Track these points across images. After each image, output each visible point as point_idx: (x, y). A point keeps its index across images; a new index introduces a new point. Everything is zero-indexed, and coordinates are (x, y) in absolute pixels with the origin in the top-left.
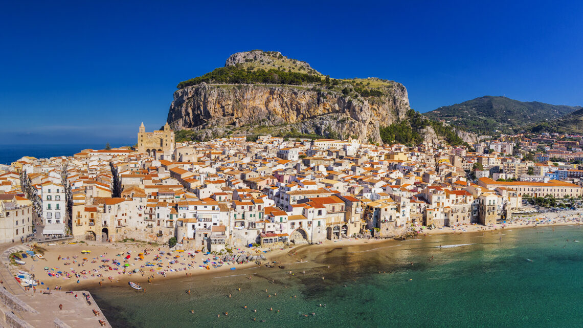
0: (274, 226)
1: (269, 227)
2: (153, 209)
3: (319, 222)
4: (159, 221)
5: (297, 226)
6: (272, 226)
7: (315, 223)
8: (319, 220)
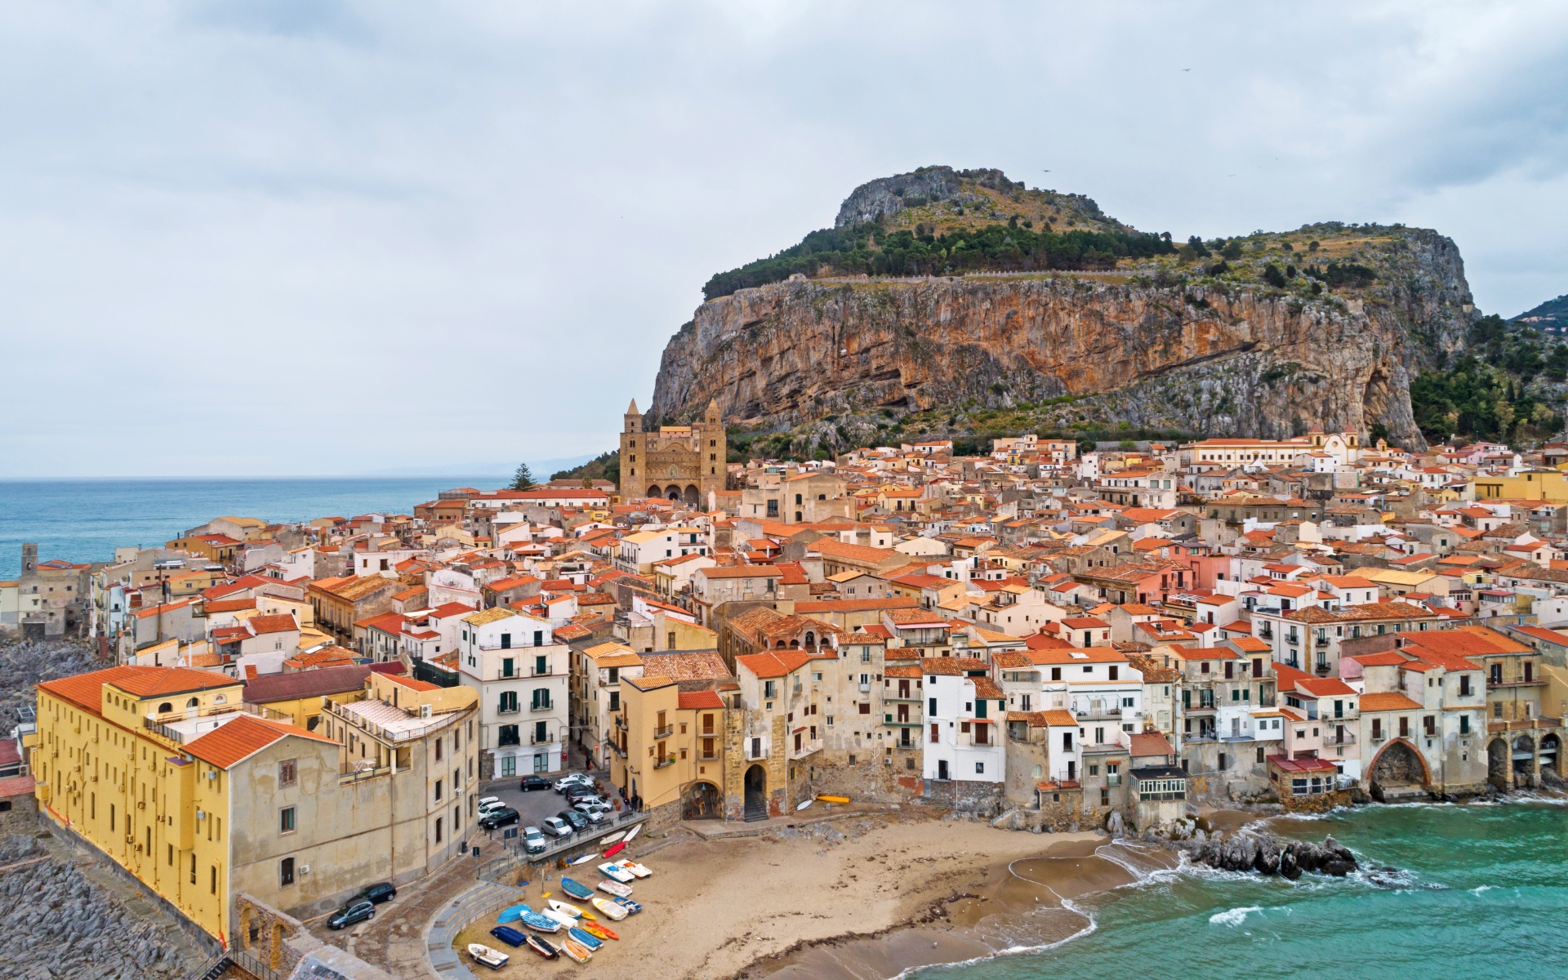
0: (1316, 732)
1: (1301, 734)
2: (913, 684)
3: (1464, 720)
4: (935, 728)
5: (1391, 732)
6: (1309, 734)
7: (1450, 726)
8: (1464, 713)
